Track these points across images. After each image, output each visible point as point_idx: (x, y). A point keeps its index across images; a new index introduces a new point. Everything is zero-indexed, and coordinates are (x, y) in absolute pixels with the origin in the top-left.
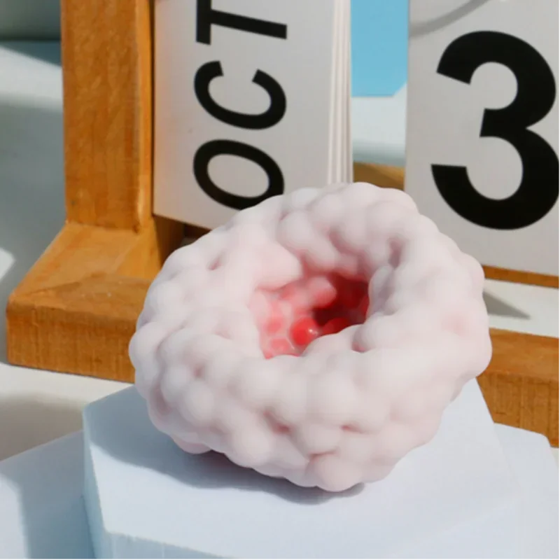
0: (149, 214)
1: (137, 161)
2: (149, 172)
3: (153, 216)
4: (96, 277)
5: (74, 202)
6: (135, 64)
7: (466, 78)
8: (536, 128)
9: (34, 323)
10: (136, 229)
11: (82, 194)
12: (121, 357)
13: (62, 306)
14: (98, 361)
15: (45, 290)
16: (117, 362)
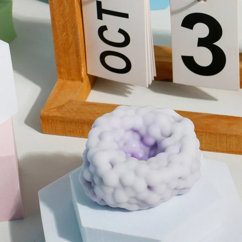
0: (86, 74)
1: (81, 59)
2: (85, 62)
3: (87, 74)
4: (70, 101)
5: (60, 73)
6: (77, 28)
7: (191, 28)
8: (216, 44)
9: (50, 121)
10: (82, 80)
11: (62, 70)
12: (80, 130)
13: (59, 115)
14: (73, 132)
15: (53, 109)
16: (79, 132)
